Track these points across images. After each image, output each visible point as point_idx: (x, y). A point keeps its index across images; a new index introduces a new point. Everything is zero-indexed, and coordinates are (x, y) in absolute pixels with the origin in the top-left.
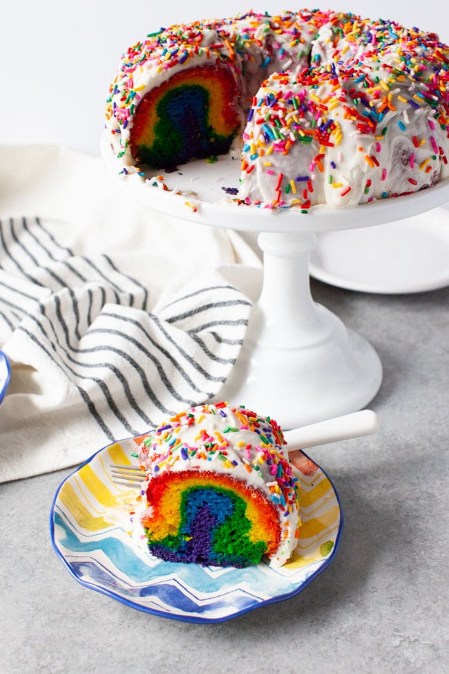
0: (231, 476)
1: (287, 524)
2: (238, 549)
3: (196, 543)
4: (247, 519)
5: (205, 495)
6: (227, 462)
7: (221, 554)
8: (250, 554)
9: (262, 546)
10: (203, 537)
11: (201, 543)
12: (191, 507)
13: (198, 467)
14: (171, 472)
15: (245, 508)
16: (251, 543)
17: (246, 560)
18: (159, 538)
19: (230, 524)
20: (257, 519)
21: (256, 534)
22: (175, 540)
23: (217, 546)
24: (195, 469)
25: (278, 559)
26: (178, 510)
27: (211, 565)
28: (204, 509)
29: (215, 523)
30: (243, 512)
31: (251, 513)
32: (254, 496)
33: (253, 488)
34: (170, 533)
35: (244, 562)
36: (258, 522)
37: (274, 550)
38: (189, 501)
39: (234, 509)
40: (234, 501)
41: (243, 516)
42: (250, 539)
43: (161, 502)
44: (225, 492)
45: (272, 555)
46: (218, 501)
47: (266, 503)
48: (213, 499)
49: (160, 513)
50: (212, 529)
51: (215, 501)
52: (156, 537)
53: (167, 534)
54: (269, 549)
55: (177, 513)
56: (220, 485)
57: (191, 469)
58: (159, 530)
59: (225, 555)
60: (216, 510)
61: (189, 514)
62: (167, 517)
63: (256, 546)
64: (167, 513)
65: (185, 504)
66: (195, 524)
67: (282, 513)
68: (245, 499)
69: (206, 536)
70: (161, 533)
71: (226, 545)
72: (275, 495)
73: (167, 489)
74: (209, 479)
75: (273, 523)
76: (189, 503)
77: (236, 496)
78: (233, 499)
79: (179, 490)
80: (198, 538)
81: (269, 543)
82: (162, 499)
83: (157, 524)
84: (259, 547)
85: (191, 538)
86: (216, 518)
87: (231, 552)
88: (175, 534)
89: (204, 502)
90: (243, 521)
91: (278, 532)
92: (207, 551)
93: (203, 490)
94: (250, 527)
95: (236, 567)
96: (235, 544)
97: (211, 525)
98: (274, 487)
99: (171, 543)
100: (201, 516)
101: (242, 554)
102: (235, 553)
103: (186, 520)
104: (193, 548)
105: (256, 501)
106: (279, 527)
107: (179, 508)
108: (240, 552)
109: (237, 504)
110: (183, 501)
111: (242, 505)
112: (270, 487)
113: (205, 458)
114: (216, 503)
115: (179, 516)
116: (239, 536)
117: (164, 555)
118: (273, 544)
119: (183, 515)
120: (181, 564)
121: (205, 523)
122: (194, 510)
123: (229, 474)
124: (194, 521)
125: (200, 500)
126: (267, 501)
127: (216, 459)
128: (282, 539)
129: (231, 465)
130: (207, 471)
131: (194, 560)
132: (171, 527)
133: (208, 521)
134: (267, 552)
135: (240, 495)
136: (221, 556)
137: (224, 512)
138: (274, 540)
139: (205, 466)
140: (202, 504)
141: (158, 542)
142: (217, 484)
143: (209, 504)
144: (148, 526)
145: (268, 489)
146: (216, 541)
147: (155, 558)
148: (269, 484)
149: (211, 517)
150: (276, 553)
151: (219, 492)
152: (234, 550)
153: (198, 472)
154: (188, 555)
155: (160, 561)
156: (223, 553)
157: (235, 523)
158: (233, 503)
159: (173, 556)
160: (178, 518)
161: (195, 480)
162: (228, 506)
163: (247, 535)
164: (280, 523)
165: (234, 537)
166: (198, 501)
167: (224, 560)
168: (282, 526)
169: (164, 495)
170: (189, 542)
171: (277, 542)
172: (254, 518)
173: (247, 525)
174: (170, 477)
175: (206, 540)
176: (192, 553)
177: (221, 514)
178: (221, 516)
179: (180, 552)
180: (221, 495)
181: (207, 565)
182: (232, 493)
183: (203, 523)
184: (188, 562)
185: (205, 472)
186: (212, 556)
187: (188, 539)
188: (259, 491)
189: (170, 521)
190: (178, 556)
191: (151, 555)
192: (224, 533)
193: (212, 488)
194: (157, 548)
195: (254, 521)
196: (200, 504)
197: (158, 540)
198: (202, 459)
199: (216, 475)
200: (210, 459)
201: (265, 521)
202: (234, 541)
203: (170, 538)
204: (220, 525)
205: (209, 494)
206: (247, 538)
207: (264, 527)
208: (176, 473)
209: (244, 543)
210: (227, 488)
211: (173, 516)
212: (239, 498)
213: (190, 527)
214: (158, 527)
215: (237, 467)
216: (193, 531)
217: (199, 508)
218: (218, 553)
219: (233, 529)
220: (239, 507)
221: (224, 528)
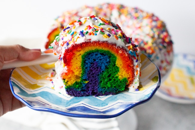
0: (108, 42)
1: (137, 66)
2: (113, 84)
3: (91, 84)
4: (117, 66)
5: (94, 55)
6: (105, 35)
7: (105, 88)
8: (119, 86)
9: (125, 80)
10: (94, 80)
11: (94, 84)
12: (87, 64)
13: (90, 40)
14: (76, 44)
15: (116, 60)
16: (119, 79)
17: (117, 90)
18: (71, 84)
19: (108, 71)
20: (122, 65)
21: (122, 75)
22: (80, 84)
23: (102, 84)
24: (88, 41)
25: (133, 87)
26: (80, 66)
27: (99, 95)
28: (94, 64)
29: (100, 71)
30: (114, 62)
31: (119, 63)
32: (120, 52)
33: (120, 47)
34: (77, 80)
35: (116, 91)
36: (123, 67)
37: (131, 82)
38: (86, 60)
39: (110, 62)
40: (110, 57)
41: (115, 65)
42: (119, 77)
43: (71, 63)
44: (105, 52)
45: (131, 85)
46: (101, 58)
47: (127, 55)
48: (98, 57)
49: (71, 69)
50: (98, 75)
51: (100, 58)
52: (69, 83)
53: (75, 81)
54: (129, 81)
55: (80, 68)
56: (102, 48)
57: (87, 41)
58: (71, 80)
59: (106, 88)
60: (100, 63)
61: (86, 68)
62: (74, 71)
63: (122, 81)
64: (75, 69)
65: (84, 62)
66: (89, 73)
67: (135, 60)
68: (116, 55)
69: (96, 79)
70: (72, 81)
71: (107, 83)
72: (131, 50)
73: (74, 55)
74: (97, 45)
75: (130, 67)
76: (86, 62)
77: (111, 54)
78: (109, 55)
79: (80, 54)
80: (91, 81)
81: (129, 78)
82: (72, 61)
83: (69, 76)
84: (123, 81)
85: (88, 81)
86: (101, 68)
87: (110, 86)
88: (79, 80)
89: (94, 60)
90: (115, 68)
91: (133, 71)
92: (97, 87)
93: (93, 52)
94: (119, 71)
95: (112, 94)
96: (111, 82)
97: (98, 72)
98: (130, 46)
99: (77, 86)
100: (93, 68)
101: (115, 87)
102: (111, 86)
103: (85, 72)
104: (89, 87)
105: (121, 55)
106: (133, 68)
107: (80, 65)
108: (114, 86)
109: (111, 58)
110: (83, 61)
111: (114, 58)
112: (128, 47)
113: (94, 34)
114: (100, 60)
115: (81, 70)
116: (113, 77)
117: (74, 94)
118: (131, 78)
119: (83, 69)
120: (84, 97)
121: (95, 72)
122: (89, 65)
123: (107, 41)
124: (89, 71)
125: (92, 59)
126: (127, 54)
127: (99, 34)
128: (135, 75)
129: (107, 37)
130: (95, 41)
131: (90, 93)
132: (77, 77)
133: (97, 70)
134: (128, 83)
135: (113, 52)
136: (104, 90)
137: (104, 64)
138: (131, 76)
139: (94, 38)
140: (93, 61)
141: (70, 87)
142: (100, 48)
143: (97, 60)
144: (65, 77)
145: (127, 48)
146: (101, 81)
147: (69, 96)
148: (127, 45)
149: (97, 68)
150: (132, 83)
151: (102, 53)
152: (111, 85)
153: (90, 42)
154: (87, 92)
155: (72, 97)
156: (105, 87)
157: (111, 69)
158: (109, 58)
159: (79, 93)
160: (80, 71)
161: (89, 47)
162: (106, 60)
163: (117, 75)
164: (134, 66)
165: (110, 78)
166: (91, 59)
167: (106, 91)
168: (135, 68)
169: (72, 58)
170: (87, 84)
171: (133, 77)
172: (121, 65)
173: (117, 70)
174: (76, 47)
175: (96, 82)
176: (89, 90)
177: (103, 65)
178: (103, 67)
179: (82, 90)
180: (102, 54)
181: (97, 96)
182: (108, 52)
183: (94, 72)
184: (87, 96)
185: (94, 41)
186: (99, 90)
187: (86, 82)
188: (123, 49)
189: (77, 73)
190: (82, 92)
191: (67, 95)
192: (105, 76)
193: (98, 51)
194: (70, 90)
195: (120, 67)
196: (92, 61)
197: (70, 85)
198: (92, 35)
199: (100, 43)
200: (96, 35)
201: (126, 66)
202: (110, 80)
203: (77, 83)
204: (103, 72)
205: (96, 55)
206: (117, 77)
207: (126, 70)
208: (79, 45)
209: (116, 80)
210: (106, 49)
211: (78, 70)
212: (112, 54)
213: (87, 75)
214: (70, 78)
215: (110, 37)
216: (89, 77)
217: (91, 63)
218: (103, 88)
219: (110, 73)
220: (112, 60)
221: (105, 73)
